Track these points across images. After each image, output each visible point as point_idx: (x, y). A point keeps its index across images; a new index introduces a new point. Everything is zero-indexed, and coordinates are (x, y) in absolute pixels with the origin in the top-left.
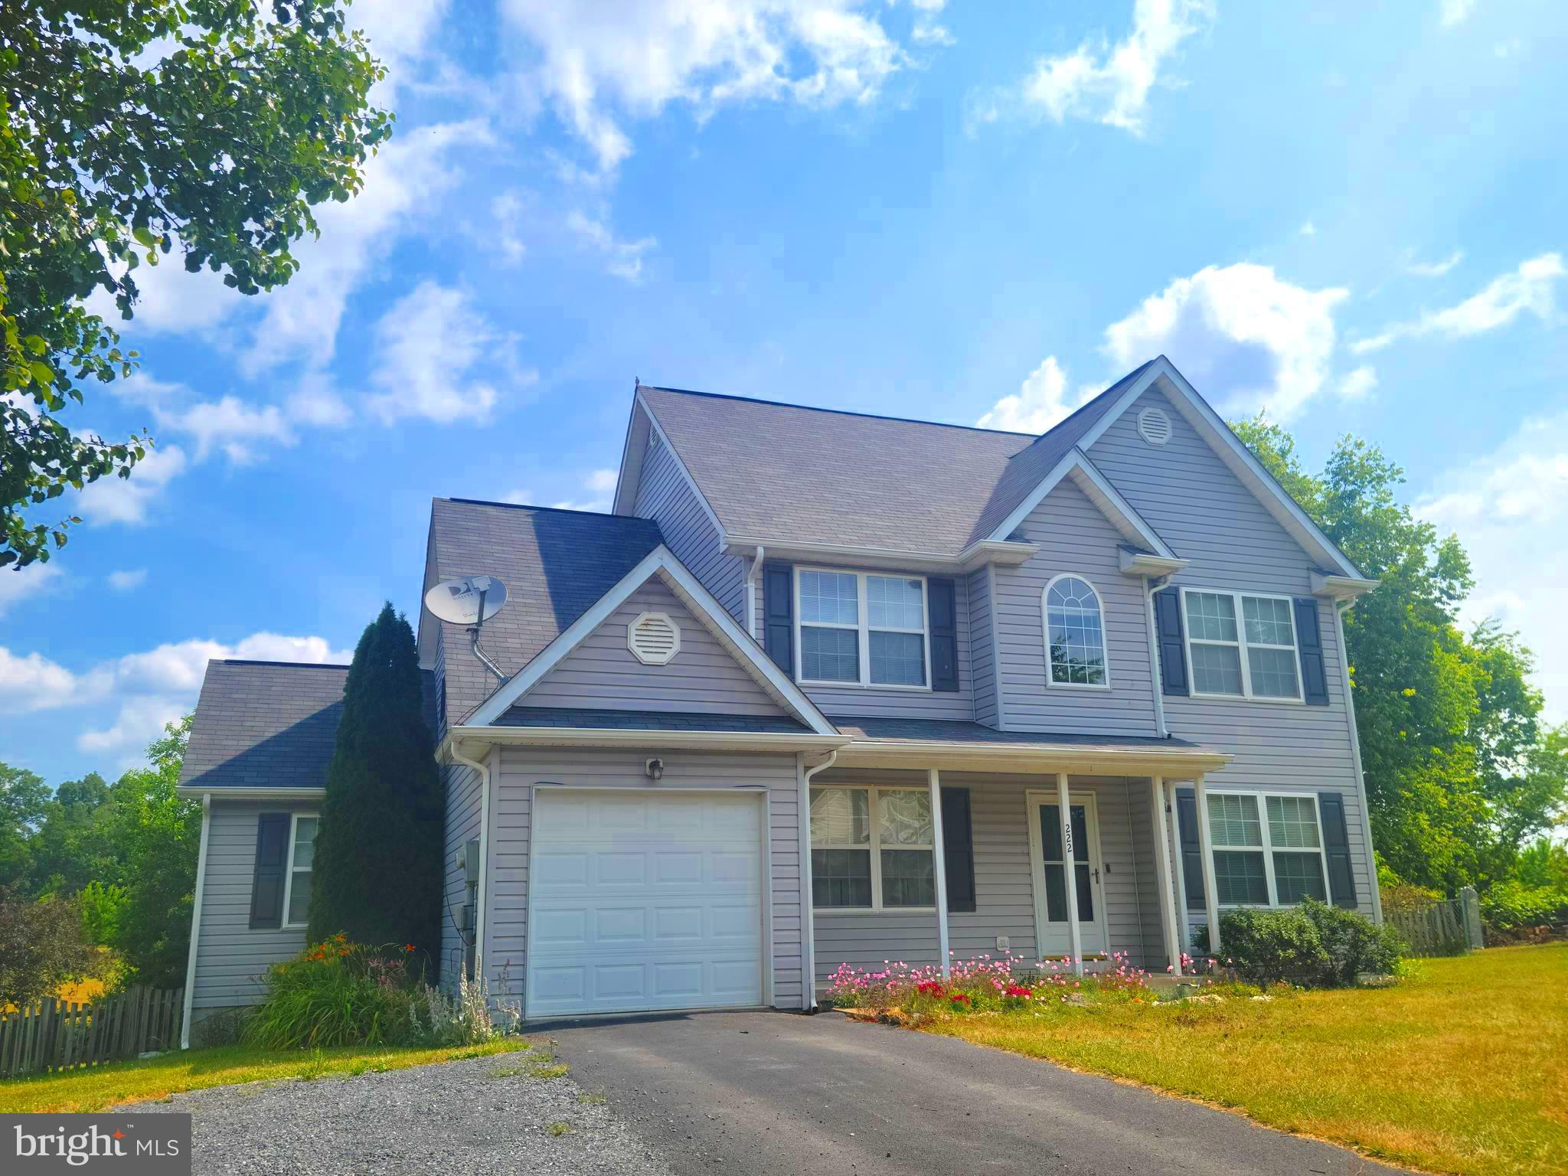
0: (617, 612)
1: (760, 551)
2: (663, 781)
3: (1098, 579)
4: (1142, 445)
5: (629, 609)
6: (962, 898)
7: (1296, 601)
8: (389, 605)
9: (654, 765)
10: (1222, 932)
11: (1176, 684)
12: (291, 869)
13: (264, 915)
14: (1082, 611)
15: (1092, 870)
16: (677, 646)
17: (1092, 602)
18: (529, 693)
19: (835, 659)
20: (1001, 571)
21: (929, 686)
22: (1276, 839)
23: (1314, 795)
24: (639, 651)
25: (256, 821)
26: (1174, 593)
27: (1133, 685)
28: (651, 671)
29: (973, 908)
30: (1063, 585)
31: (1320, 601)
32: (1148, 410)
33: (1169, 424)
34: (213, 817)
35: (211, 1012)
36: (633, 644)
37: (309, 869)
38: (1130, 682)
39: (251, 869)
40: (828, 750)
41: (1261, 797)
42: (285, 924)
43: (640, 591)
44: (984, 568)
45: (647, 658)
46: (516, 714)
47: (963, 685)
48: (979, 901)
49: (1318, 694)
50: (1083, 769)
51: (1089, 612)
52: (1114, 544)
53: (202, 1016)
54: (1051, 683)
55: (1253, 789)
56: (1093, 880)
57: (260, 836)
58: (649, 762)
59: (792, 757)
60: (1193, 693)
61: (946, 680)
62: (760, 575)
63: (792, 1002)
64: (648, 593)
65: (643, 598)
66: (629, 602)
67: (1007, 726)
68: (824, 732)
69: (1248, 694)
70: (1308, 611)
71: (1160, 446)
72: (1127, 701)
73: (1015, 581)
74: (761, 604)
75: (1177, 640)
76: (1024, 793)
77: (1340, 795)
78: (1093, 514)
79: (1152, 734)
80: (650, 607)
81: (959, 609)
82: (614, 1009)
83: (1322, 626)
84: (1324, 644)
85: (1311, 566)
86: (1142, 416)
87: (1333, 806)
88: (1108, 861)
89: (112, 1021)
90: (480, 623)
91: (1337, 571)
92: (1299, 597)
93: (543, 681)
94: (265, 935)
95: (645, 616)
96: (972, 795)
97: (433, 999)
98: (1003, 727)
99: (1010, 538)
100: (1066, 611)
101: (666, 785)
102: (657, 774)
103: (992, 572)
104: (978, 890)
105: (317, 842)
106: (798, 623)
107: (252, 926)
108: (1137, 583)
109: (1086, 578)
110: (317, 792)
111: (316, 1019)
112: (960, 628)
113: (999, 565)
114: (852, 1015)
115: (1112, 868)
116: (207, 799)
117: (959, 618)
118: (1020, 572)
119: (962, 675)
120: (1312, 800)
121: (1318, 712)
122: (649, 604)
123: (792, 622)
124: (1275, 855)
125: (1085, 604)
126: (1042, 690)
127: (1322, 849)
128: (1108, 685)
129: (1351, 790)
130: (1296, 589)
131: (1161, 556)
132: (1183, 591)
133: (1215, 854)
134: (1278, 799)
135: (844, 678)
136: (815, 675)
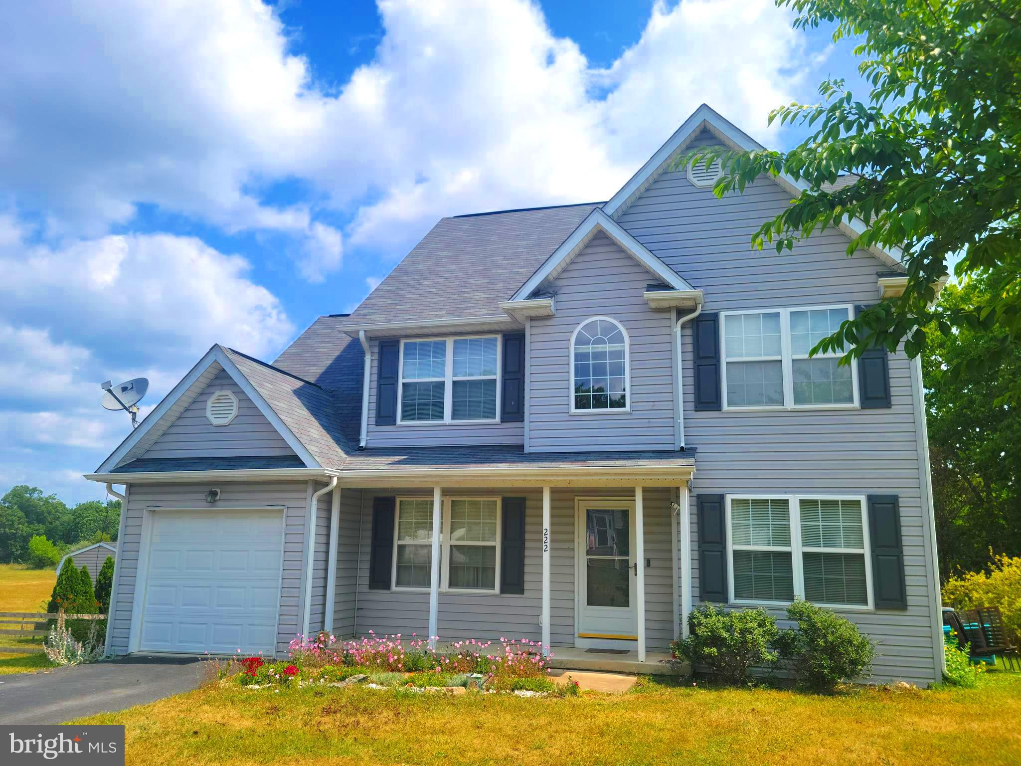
1: (362, 334)
2: (219, 503)
3: (624, 317)
6: (514, 583)
7: (857, 308)
9: (215, 493)
11: (708, 400)
14: (608, 348)
15: (632, 564)
16: (235, 412)
17: (619, 339)
18: (147, 450)
19: (428, 404)
20: (534, 323)
21: (498, 419)
22: (809, 536)
23: (862, 498)
24: (211, 418)
26: (714, 320)
27: (653, 406)
28: (217, 430)
29: (523, 592)
30: (591, 327)
36: (208, 413)
38: (652, 403)
41: (794, 500)
45: (216, 422)
48: (526, 586)
49: (877, 395)
50: (561, 483)
51: (616, 347)
52: (638, 283)
54: (573, 410)
55: (786, 493)
56: (632, 572)
58: (211, 491)
59: (303, 484)
60: (726, 406)
61: (512, 413)
65: (218, 382)
66: (209, 385)
67: (531, 448)
69: (789, 403)
71: (710, 187)
72: (647, 420)
73: (548, 330)
75: (713, 361)
76: (573, 500)
77: (896, 497)
78: (627, 262)
79: (670, 448)
85: (880, 269)
88: (648, 557)
92: (862, 303)
95: (218, 393)
96: (528, 503)
99: (534, 295)
100: (590, 349)
101: (221, 506)
103: (528, 327)
104: (526, 578)
106: (401, 381)
108: (666, 315)
109: (615, 318)
113: (532, 319)
115: (652, 563)
118: (553, 321)
120: (859, 502)
121: (877, 416)
122: (222, 385)
123: (397, 381)
124: (806, 556)
125: (611, 341)
126: (565, 417)
127: (866, 551)
128: (628, 408)
129: (912, 492)
130: (861, 296)
131: (682, 290)
132: (722, 315)
133: (735, 553)
134: (815, 502)
135: (434, 418)
136: (412, 418)
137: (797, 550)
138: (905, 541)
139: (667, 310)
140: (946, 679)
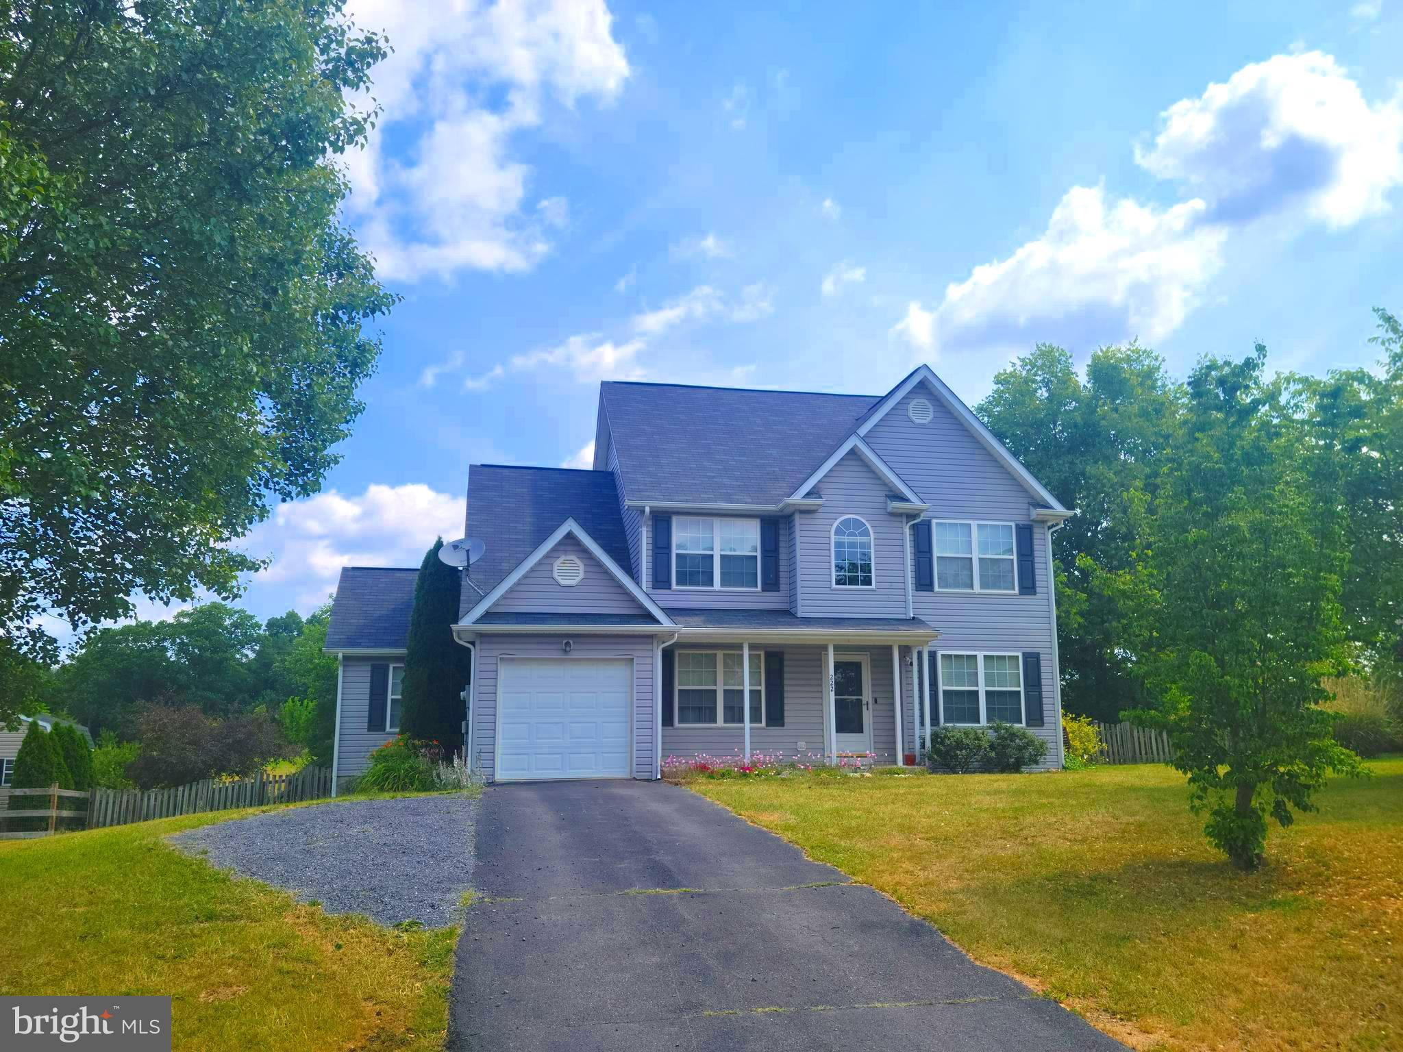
0: (547, 556)
1: (647, 509)
2: (572, 653)
3: (871, 518)
4: (911, 424)
5: (555, 554)
6: (776, 717)
7: (1017, 526)
8: (440, 538)
9: (567, 644)
10: (932, 740)
11: (924, 582)
12: (390, 697)
13: (376, 722)
14: (859, 539)
15: (864, 702)
16: (581, 575)
17: (867, 533)
18: (496, 604)
19: (698, 572)
20: (803, 516)
21: (759, 588)
22: (989, 680)
23: (1020, 654)
24: (559, 579)
25: (369, 668)
26: (927, 524)
27: (891, 585)
28: (565, 590)
29: (783, 725)
30: (846, 523)
31: (1035, 525)
32: (914, 402)
33: (931, 409)
34: (344, 666)
35: (347, 779)
36: (556, 575)
37: (399, 697)
38: (889, 584)
39: (367, 697)
40: (671, 634)
41: (980, 655)
42: (388, 729)
43: (560, 543)
44: (793, 514)
45: (563, 582)
46: (488, 617)
47: (782, 587)
48: (786, 720)
49: (1028, 586)
50: (842, 641)
51: (863, 539)
52: (883, 494)
53: (343, 781)
54: (834, 586)
55: (975, 651)
56: (864, 708)
57: (372, 677)
58: (565, 641)
59: (650, 637)
60: (936, 588)
61: (771, 583)
62: (650, 523)
63: (646, 775)
64: (565, 545)
65: (562, 548)
66: (554, 550)
67: (803, 614)
68: (666, 623)
69: (977, 589)
70: (1025, 534)
71: (923, 425)
72: (888, 596)
73: (812, 521)
74: (650, 541)
75: (928, 555)
77: (1038, 654)
78: (870, 475)
79: (903, 617)
80: (566, 552)
81: (781, 538)
82: (542, 777)
83: (1036, 542)
84: (1036, 554)
85: (1030, 502)
86: (910, 407)
87: (1032, 663)
88: (876, 695)
89: (297, 786)
90: (469, 565)
91: (1047, 506)
92: (1020, 523)
93: (504, 597)
94: (375, 735)
95: (563, 558)
96: (786, 657)
97: (442, 768)
98: (799, 615)
99: (808, 495)
100: (846, 539)
101: (574, 655)
102: (568, 649)
103: (797, 517)
104: (786, 714)
105: (403, 681)
106: (674, 551)
107: (369, 730)
108: (899, 519)
109: (862, 517)
110: (402, 651)
111: (388, 778)
112: (782, 550)
113: (800, 512)
114: (670, 783)
115: (879, 701)
116: (340, 655)
117: (782, 544)
118: (817, 515)
119: (782, 581)
120: (1018, 657)
121: (1027, 599)
122: (566, 551)
123: (670, 551)
124: (987, 692)
125: (861, 534)
126: (827, 590)
127: (1022, 689)
128: (873, 586)
129: (1048, 651)
130: (1018, 518)
131: (916, 503)
132: (934, 522)
133: (945, 692)
134: (993, 657)
135: (704, 585)
136: (684, 584)
137: (982, 689)
138: (1044, 682)
139: (901, 515)
140: (1064, 767)
